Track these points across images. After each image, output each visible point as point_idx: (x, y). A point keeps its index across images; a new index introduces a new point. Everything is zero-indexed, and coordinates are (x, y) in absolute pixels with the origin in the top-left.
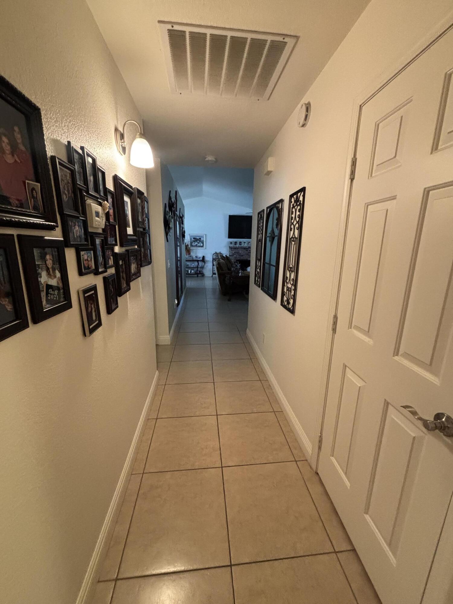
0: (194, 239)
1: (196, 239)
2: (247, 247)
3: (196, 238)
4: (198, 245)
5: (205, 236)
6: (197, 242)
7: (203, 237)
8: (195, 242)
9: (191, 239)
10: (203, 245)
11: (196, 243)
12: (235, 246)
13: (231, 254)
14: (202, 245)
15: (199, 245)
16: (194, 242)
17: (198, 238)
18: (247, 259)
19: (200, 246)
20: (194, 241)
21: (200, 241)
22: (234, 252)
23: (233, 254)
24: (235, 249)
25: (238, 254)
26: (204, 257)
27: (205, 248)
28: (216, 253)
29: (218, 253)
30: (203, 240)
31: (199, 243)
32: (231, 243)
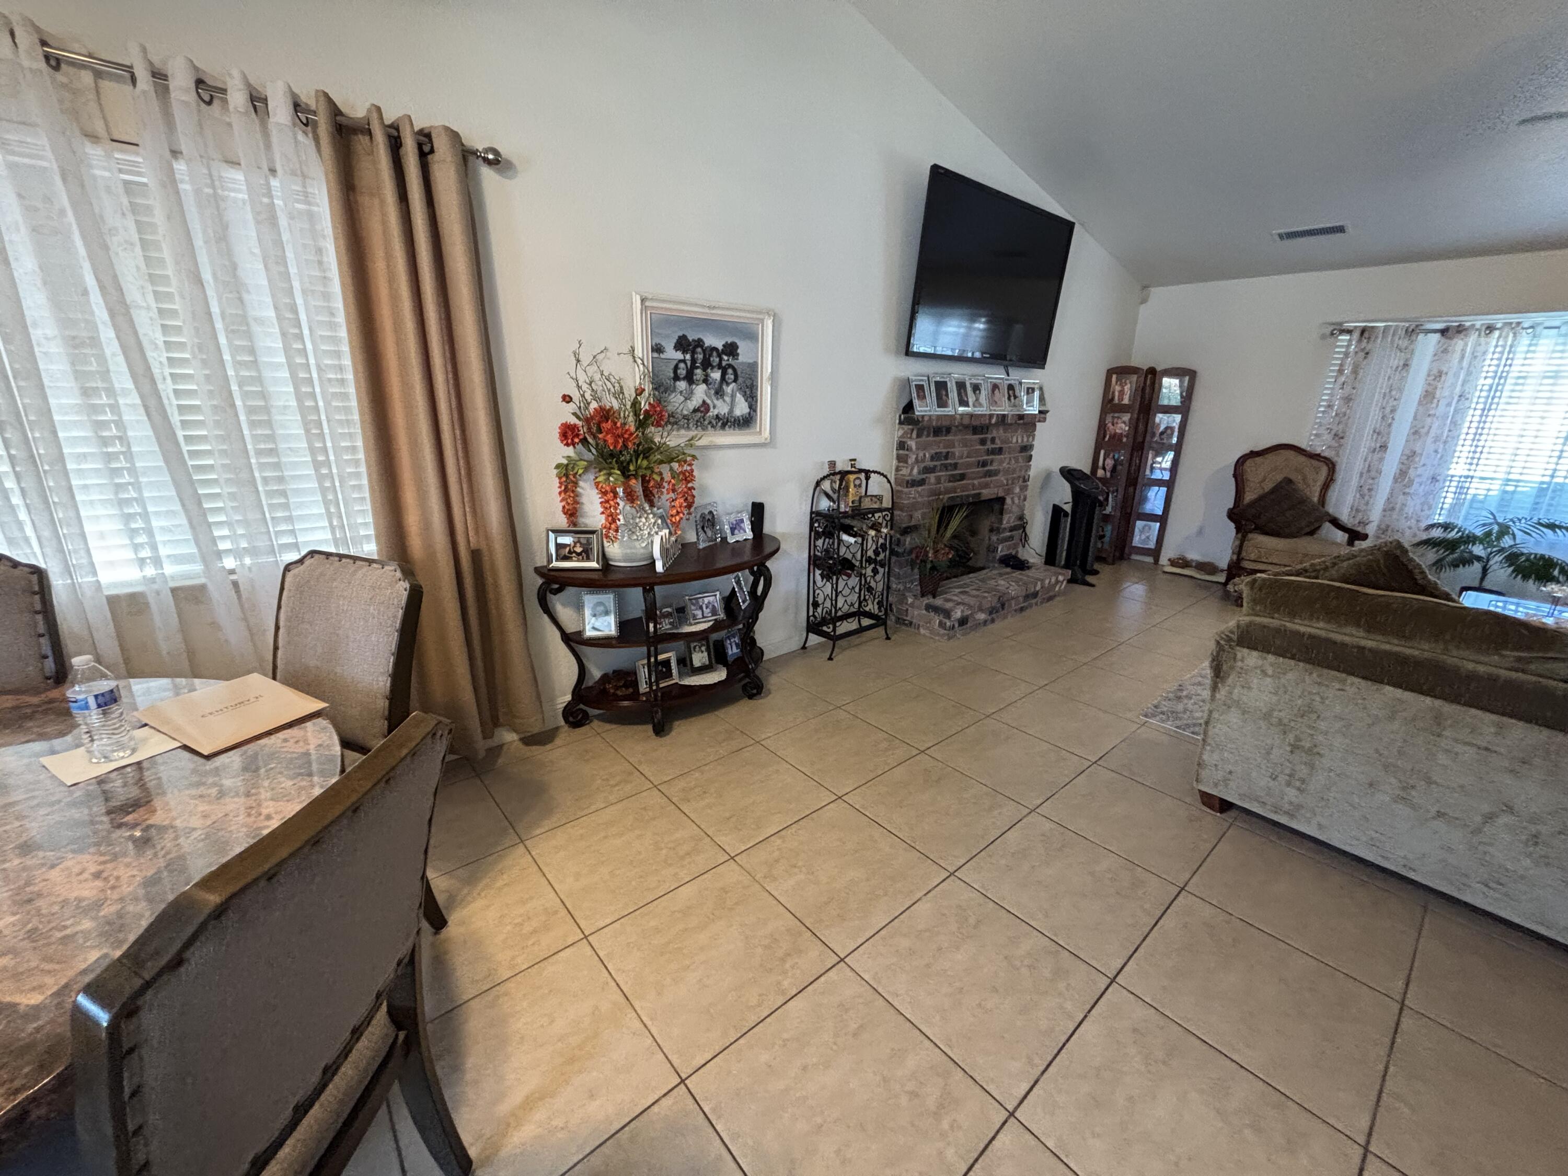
0: (679, 355)
1: (700, 357)
2: (993, 421)
3: (699, 343)
4: (713, 412)
5: (769, 323)
6: (706, 381)
7: (752, 336)
8: (690, 378)
9: (658, 349)
10: (753, 407)
11: (700, 392)
13: (915, 471)
14: (741, 408)
15: (721, 408)
16: (682, 385)
17: (715, 341)
19: (726, 422)
20: (682, 372)
21: (730, 376)
22: (932, 458)
23: (928, 470)
24: (937, 431)
25: (946, 467)
26: (758, 511)
27: (766, 433)
28: (834, 474)
29: (844, 474)
30: (753, 367)
31: (724, 387)
32: (920, 388)
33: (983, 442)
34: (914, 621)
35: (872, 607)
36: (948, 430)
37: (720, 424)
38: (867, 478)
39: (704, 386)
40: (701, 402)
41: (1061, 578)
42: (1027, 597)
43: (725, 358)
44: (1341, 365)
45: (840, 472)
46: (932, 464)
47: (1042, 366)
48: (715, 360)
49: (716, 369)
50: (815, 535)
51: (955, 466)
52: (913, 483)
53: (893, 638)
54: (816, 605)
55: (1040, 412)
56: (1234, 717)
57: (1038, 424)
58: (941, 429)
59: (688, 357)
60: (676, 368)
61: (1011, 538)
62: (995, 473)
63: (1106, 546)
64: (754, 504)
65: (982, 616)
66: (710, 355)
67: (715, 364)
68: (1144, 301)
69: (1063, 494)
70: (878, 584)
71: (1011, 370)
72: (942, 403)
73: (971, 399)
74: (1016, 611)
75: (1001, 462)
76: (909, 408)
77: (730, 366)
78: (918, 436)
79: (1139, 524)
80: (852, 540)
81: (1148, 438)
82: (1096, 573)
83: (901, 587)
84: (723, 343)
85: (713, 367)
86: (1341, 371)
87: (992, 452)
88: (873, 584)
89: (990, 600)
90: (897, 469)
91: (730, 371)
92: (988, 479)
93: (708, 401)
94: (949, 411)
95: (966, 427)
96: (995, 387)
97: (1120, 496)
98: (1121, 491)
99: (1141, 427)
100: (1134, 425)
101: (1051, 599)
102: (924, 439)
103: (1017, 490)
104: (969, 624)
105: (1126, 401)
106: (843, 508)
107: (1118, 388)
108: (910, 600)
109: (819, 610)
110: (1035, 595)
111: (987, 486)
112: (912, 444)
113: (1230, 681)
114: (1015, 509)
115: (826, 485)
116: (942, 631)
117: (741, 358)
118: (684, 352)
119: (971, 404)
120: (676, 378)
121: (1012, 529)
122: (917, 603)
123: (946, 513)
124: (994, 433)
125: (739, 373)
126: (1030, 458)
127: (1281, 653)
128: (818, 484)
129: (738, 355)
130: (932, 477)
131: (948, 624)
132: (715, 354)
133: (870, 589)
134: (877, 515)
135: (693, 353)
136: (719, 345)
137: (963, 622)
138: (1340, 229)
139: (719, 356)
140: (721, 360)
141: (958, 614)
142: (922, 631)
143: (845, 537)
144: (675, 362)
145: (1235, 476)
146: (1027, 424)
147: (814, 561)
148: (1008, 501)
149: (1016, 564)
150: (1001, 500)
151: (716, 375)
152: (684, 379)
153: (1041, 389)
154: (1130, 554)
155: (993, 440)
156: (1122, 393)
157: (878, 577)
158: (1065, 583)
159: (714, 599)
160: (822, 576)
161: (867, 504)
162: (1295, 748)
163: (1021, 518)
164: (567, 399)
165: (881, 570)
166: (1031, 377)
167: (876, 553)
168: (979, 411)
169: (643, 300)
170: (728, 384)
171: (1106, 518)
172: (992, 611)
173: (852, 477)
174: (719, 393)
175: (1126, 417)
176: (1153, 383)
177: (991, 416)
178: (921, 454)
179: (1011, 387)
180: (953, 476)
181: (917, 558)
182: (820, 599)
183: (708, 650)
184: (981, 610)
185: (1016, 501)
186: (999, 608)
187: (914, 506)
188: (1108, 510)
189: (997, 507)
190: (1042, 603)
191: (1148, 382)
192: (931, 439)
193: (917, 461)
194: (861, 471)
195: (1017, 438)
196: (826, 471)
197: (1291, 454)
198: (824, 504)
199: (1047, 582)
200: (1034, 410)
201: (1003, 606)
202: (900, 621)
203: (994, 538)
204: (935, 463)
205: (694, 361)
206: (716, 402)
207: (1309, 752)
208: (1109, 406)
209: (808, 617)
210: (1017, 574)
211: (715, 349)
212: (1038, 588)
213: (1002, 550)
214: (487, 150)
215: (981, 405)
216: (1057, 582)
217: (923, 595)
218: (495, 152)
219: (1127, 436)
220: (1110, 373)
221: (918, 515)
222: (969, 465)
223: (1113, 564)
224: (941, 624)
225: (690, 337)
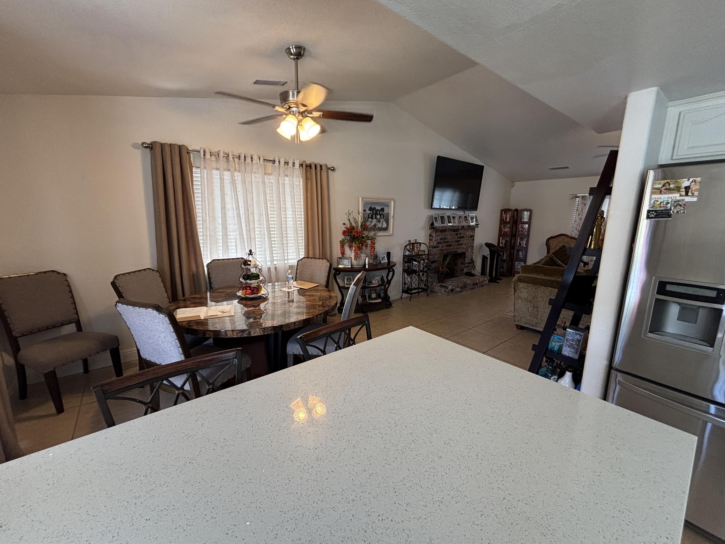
0: (370, 212)
1: (375, 212)
2: (460, 228)
3: (375, 208)
4: (377, 226)
5: (393, 203)
6: (376, 218)
7: (388, 206)
8: (372, 218)
9: (365, 211)
10: (388, 225)
11: (374, 221)
12: (442, 225)
13: (435, 243)
15: (380, 225)
16: (370, 219)
18: (456, 251)
19: (381, 229)
20: (370, 216)
21: (382, 217)
22: (440, 240)
23: (438, 243)
24: (442, 231)
25: (445, 242)
26: (389, 254)
27: (391, 232)
28: (410, 244)
29: (413, 244)
30: (388, 214)
32: (436, 218)
33: (457, 234)
34: (436, 291)
35: (422, 286)
36: (445, 231)
37: (379, 230)
38: (420, 245)
39: (375, 220)
40: (374, 224)
41: (486, 279)
42: (474, 284)
43: (381, 212)
44: (577, 208)
45: (412, 243)
46: (440, 241)
47: (476, 210)
48: (378, 213)
49: (378, 215)
50: (404, 262)
51: (448, 242)
52: (434, 247)
53: (430, 296)
54: (405, 284)
55: (476, 225)
56: (520, 301)
57: (476, 229)
58: (443, 230)
60: (369, 215)
61: (469, 266)
62: (462, 244)
63: (505, 270)
64: (388, 252)
65: (458, 289)
66: (377, 211)
68: (513, 186)
69: (487, 252)
70: (424, 278)
71: (466, 212)
72: (443, 223)
73: (452, 220)
74: (470, 289)
75: (463, 241)
76: (432, 224)
78: (436, 232)
79: (517, 263)
80: (416, 263)
81: (517, 233)
82: (501, 279)
83: (431, 280)
86: (577, 210)
87: (461, 237)
88: (422, 278)
89: (461, 284)
90: (429, 243)
91: (382, 215)
92: (459, 246)
93: (376, 224)
94: (445, 225)
95: (451, 230)
96: (460, 217)
97: (508, 254)
98: (508, 251)
99: (514, 229)
100: (511, 228)
101: (482, 286)
102: (438, 233)
103: (470, 250)
104: (454, 292)
105: (508, 220)
106: (413, 254)
107: (505, 216)
108: (434, 284)
109: (406, 285)
110: (477, 284)
111: (458, 248)
112: (434, 235)
113: (518, 292)
114: (469, 256)
115: (408, 247)
116: (445, 293)
117: (385, 212)
118: (371, 211)
119: (452, 222)
120: (369, 218)
121: (469, 263)
122: (437, 285)
123: (445, 257)
124: (460, 232)
125: (384, 216)
126: (474, 240)
127: (528, 282)
128: (406, 247)
130: (440, 245)
131: (447, 291)
133: (422, 280)
134: (423, 256)
135: (373, 211)
136: (379, 208)
137: (452, 290)
138: (567, 168)
141: (450, 288)
142: (439, 294)
143: (414, 262)
145: (546, 245)
146: (473, 229)
147: (404, 271)
148: (467, 253)
149: (470, 274)
150: (464, 254)
151: (378, 217)
153: (476, 217)
154: (514, 274)
155: (460, 234)
156: (506, 217)
157: (424, 276)
158: (488, 281)
159: (379, 278)
160: (407, 275)
161: (420, 253)
162: (534, 306)
163: (472, 260)
164: (344, 224)
165: (425, 274)
166: (473, 214)
167: (423, 268)
168: (455, 225)
169: (362, 199)
170: (381, 219)
171: (504, 261)
172: (462, 288)
173: (415, 245)
174: (379, 221)
175: (508, 226)
176: (517, 214)
177: (459, 226)
178: (437, 238)
179: (465, 217)
180: (447, 245)
181: (437, 271)
182: (407, 282)
183: (376, 293)
184: (458, 287)
185: (470, 253)
186: (464, 287)
187: (435, 254)
188: (505, 258)
189: (463, 256)
190: (479, 287)
191: (515, 214)
192: (440, 233)
193: (435, 240)
194: (418, 243)
195: (469, 233)
196: (408, 243)
197: (564, 237)
198: (407, 253)
199: (481, 280)
200: (474, 224)
201: (465, 286)
202: (431, 291)
203: (463, 266)
204: (442, 241)
205: (373, 213)
206: (378, 224)
207: (537, 307)
208: (503, 222)
209: (403, 288)
210: (471, 278)
211: (379, 210)
212: (477, 282)
213: (465, 270)
214: (332, 167)
215: (455, 223)
216: (484, 280)
217: (439, 282)
218: (333, 167)
219: (509, 232)
220: (502, 211)
221: (436, 257)
222: (452, 242)
223: (508, 277)
224: (445, 291)
225: (373, 207)
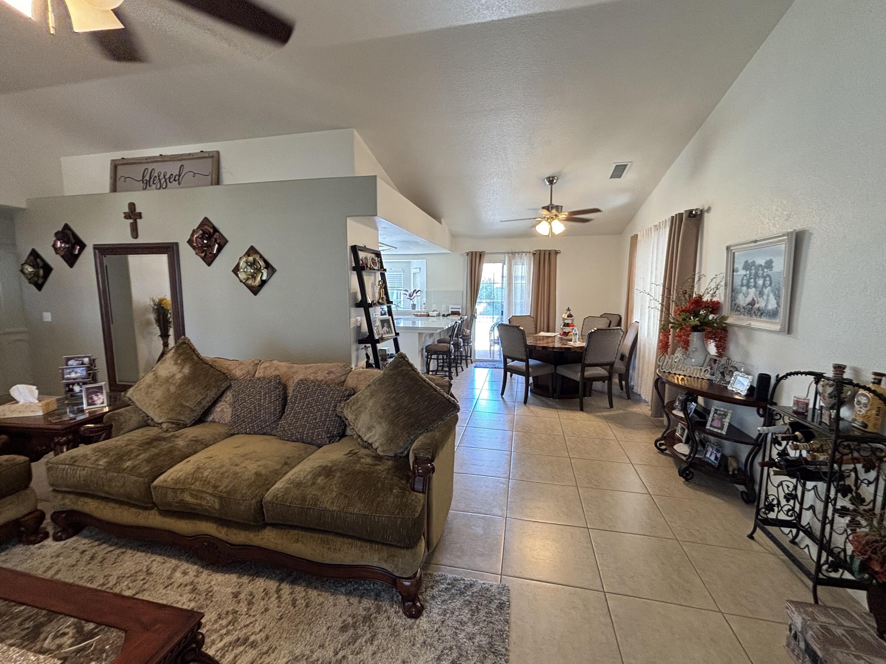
1: (753, 272)
3: (754, 263)
4: (757, 306)
6: (755, 286)
8: (748, 285)
9: (736, 270)
10: (780, 304)
11: (752, 293)
14: (772, 304)
15: (762, 303)
16: (744, 289)
19: (764, 313)
20: (745, 282)
21: (767, 282)
31: (764, 289)
37: (759, 314)
39: (754, 289)
40: (751, 299)
43: (766, 270)
48: (760, 272)
49: (760, 279)
59: (748, 272)
60: (743, 279)
66: (758, 270)
67: (760, 275)
77: (768, 275)
84: (765, 261)
85: (759, 277)
91: (768, 279)
93: (755, 299)
117: (775, 270)
118: (746, 270)
120: (742, 285)
125: (773, 279)
129: (772, 267)
132: (760, 269)
136: (763, 262)
139: (763, 270)
140: (764, 272)
144: (742, 276)
151: (761, 282)
152: (745, 285)
170: (766, 287)
174: (761, 293)
205: (750, 274)
206: (759, 299)
211: (761, 266)
225: (750, 261)
